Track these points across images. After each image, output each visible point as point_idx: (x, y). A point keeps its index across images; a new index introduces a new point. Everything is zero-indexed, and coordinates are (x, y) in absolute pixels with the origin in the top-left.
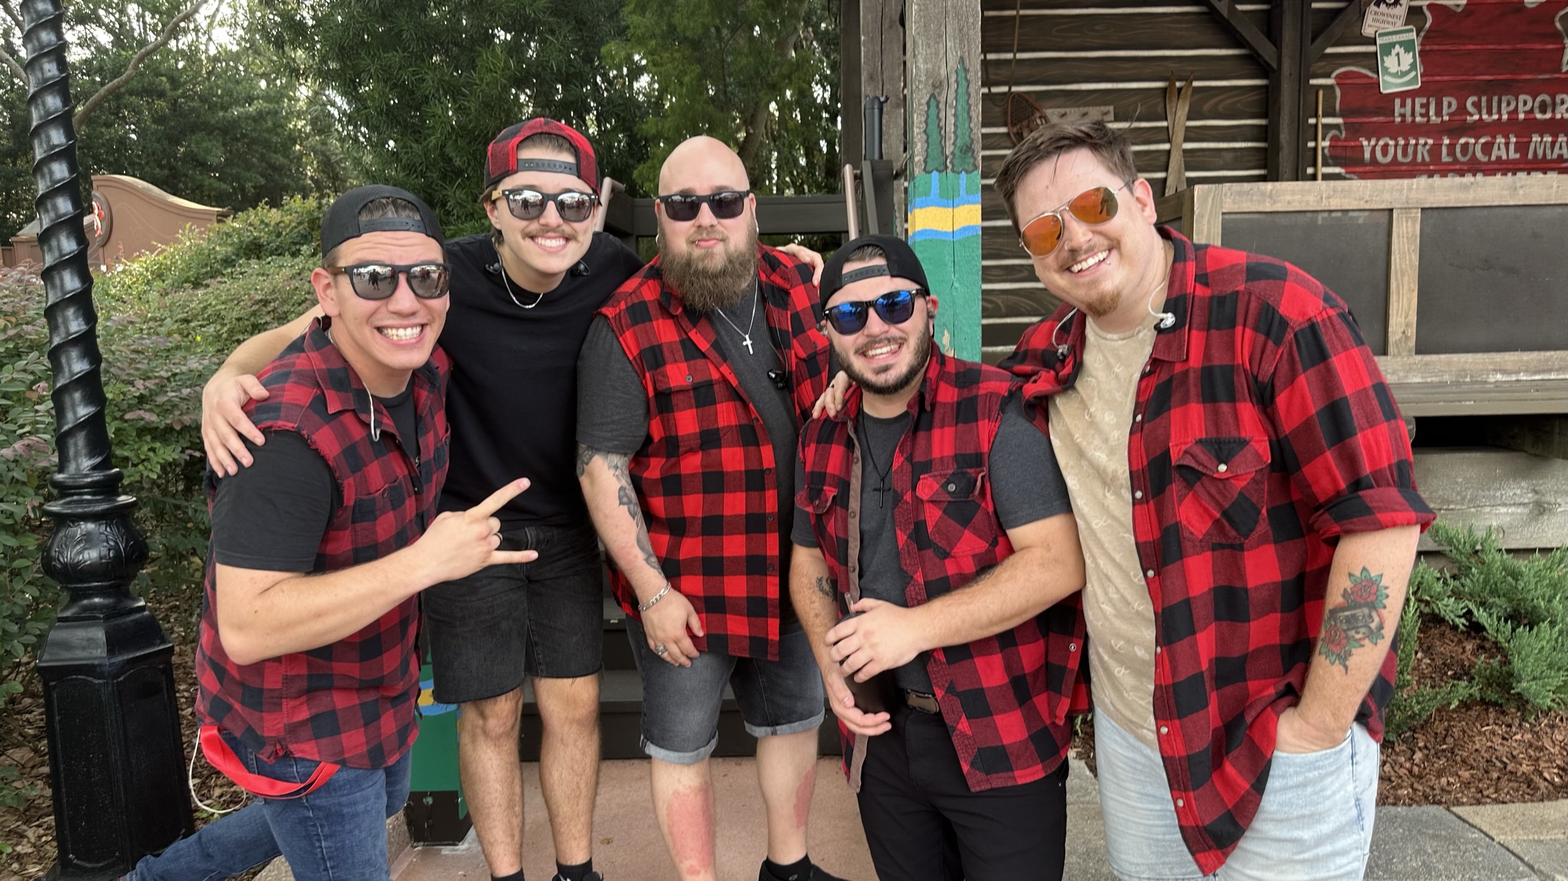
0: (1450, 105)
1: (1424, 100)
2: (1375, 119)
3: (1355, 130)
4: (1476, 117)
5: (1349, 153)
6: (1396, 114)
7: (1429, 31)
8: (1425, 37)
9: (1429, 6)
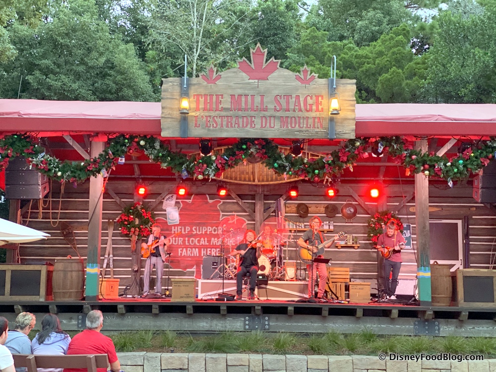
0: (188, 229)
1: (181, 227)
2: (166, 232)
4: (195, 233)
6: (173, 231)
7: (182, 208)
8: (181, 210)
9: (182, 201)
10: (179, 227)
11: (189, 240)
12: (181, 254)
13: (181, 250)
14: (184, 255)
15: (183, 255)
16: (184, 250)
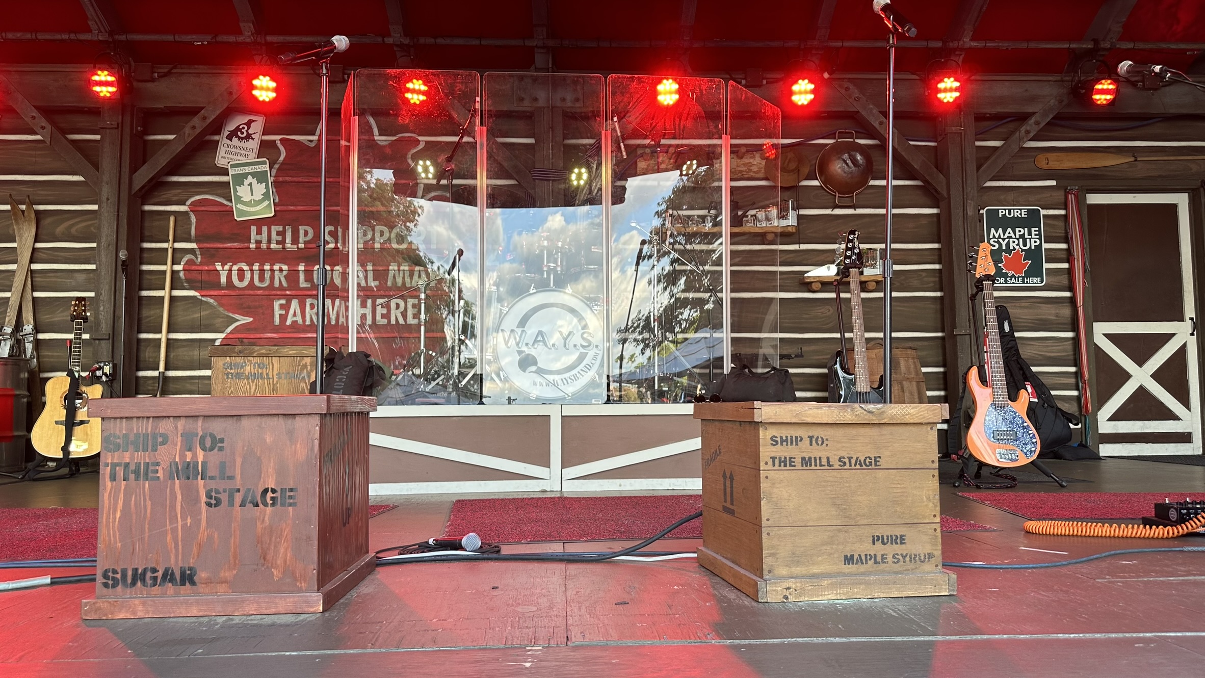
0: (306, 233)
1: (280, 228)
2: (229, 245)
3: (211, 255)
5: (205, 277)
6: (252, 241)
7: (283, 164)
8: (278, 170)
9: (280, 140)
10: (275, 229)
11: (309, 274)
12: (283, 318)
13: (282, 307)
14: (295, 322)
15: (289, 322)
16: (295, 304)
